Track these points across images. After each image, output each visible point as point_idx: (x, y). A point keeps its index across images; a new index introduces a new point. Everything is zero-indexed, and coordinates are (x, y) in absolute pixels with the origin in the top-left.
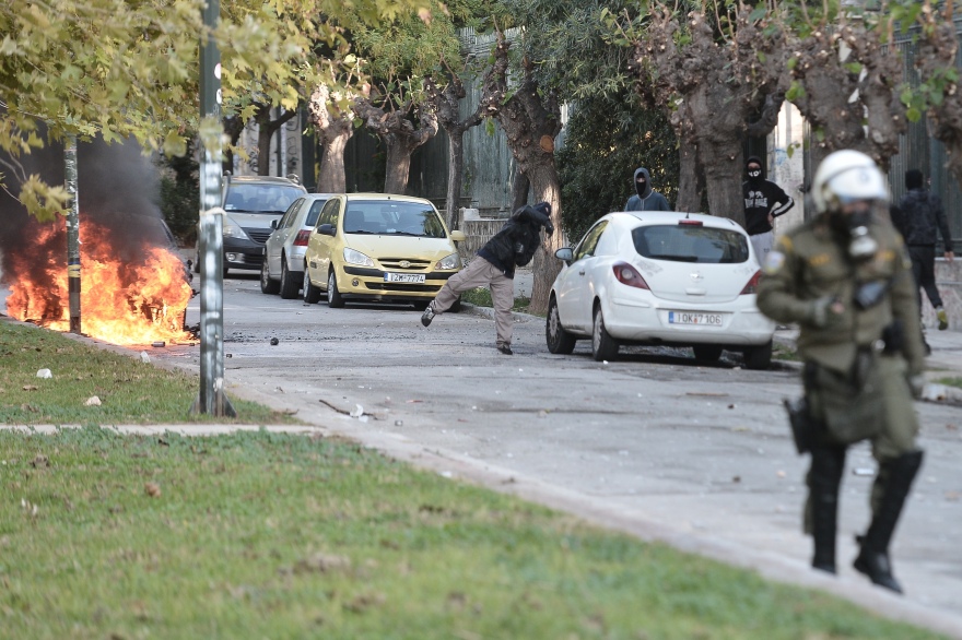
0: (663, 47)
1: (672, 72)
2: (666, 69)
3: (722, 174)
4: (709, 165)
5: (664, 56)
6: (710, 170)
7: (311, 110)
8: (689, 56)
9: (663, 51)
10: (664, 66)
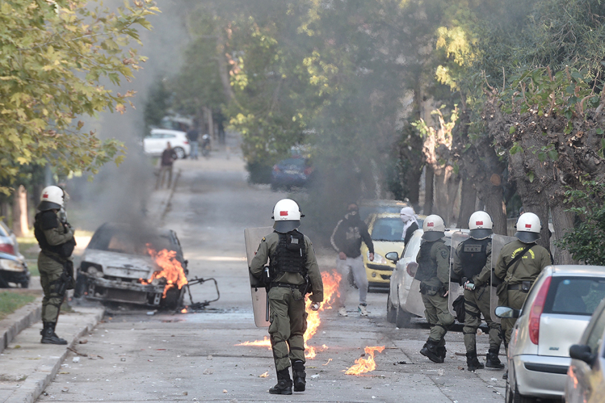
0: (492, 116)
1: (499, 133)
2: (494, 131)
3: (533, 203)
4: (524, 196)
5: (493, 122)
6: (525, 200)
7: (424, 153)
8: (509, 122)
9: (492, 119)
10: (493, 129)
